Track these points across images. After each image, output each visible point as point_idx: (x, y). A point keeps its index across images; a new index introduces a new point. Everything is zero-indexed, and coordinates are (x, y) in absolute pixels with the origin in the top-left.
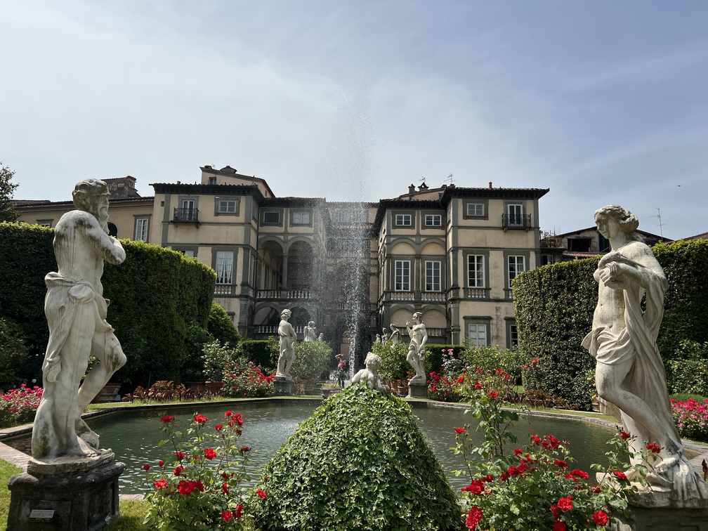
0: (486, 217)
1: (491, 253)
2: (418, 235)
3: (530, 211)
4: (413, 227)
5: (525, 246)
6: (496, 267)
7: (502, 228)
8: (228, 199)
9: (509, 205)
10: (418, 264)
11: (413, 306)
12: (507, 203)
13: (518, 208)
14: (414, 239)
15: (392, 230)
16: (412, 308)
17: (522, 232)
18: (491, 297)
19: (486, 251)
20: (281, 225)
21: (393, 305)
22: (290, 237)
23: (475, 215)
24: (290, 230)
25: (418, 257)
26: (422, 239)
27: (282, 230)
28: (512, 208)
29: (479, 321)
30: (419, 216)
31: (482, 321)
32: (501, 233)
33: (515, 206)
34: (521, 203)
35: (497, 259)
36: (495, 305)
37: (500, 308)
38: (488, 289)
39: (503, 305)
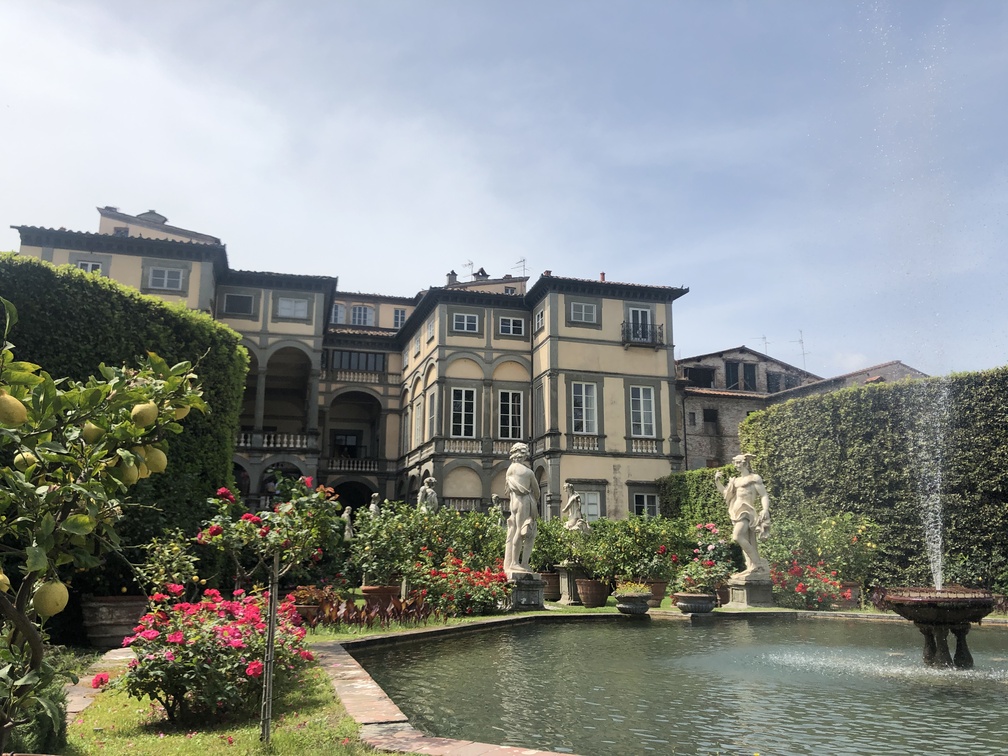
0: (598, 326)
1: (607, 380)
2: (489, 349)
3: (660, 320)
4: (480, 335)
5: (653, 373)
6: (613, 403)
7: (622, 344)
8: (167, 266)
9: (631, 309)
10: (487, 394)
11: (479, 462)
12: (628, 306)
13: (644, 314)
14: (482, 354)
15: (447, 338)
16: (478, 465)
17: (650, 351)
18: (607, 450)
19: (597, 377)
20: (255, 318)
21: (448, 461)
22: (271, 340)
23: (583, 320)
24: (273, 327)
25: (488, 383)
26: (495, 355)
27: (257, 326)
28: (635, 313)
29: (590, 487)
30: (490, 318)
31: (594, 487)
32: (620, 349)
33: (640, 310)
34: (648, 308)
35: (614, 389)
36: (612, 461)
37: (619, 466)
38: (602, 437)
39: (623, 462)
